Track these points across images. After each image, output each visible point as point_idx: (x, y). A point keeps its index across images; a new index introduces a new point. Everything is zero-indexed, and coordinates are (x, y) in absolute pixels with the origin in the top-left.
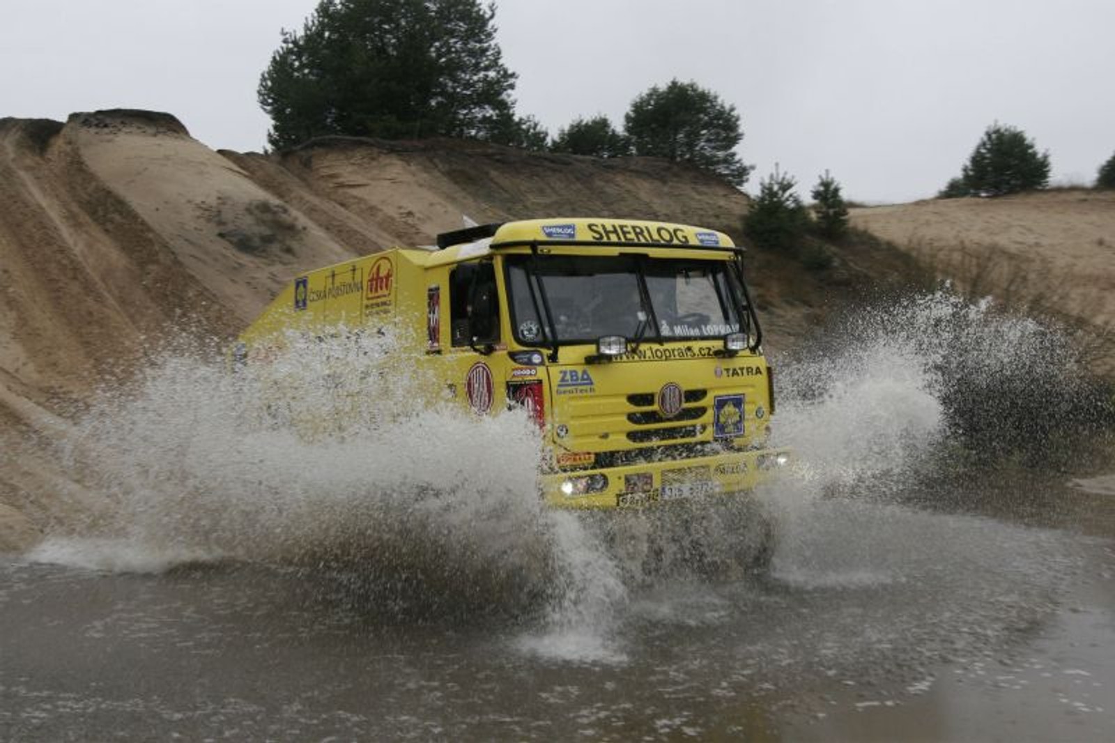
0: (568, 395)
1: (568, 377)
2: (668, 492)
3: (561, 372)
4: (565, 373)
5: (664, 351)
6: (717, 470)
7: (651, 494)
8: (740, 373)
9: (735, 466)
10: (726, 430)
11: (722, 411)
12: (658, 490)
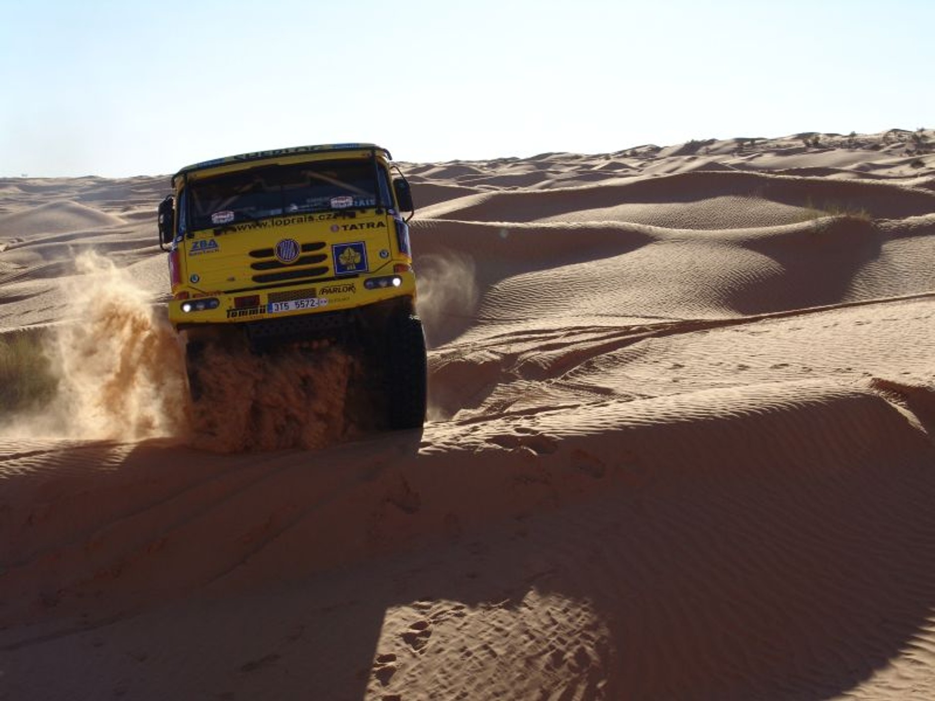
0: (198, 256)
1: (199, 245)
2: (274, 307)
3: (193, 243)
4: (196, 243)
5: (285, 221)
6: (323, 291)
7: (259, 308)
8: (359, 227)
9: (341, 288)
10: (348, 269)
11: (341, 255)
12: (264, 306)
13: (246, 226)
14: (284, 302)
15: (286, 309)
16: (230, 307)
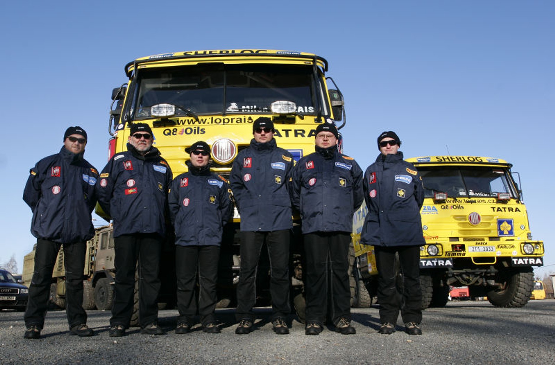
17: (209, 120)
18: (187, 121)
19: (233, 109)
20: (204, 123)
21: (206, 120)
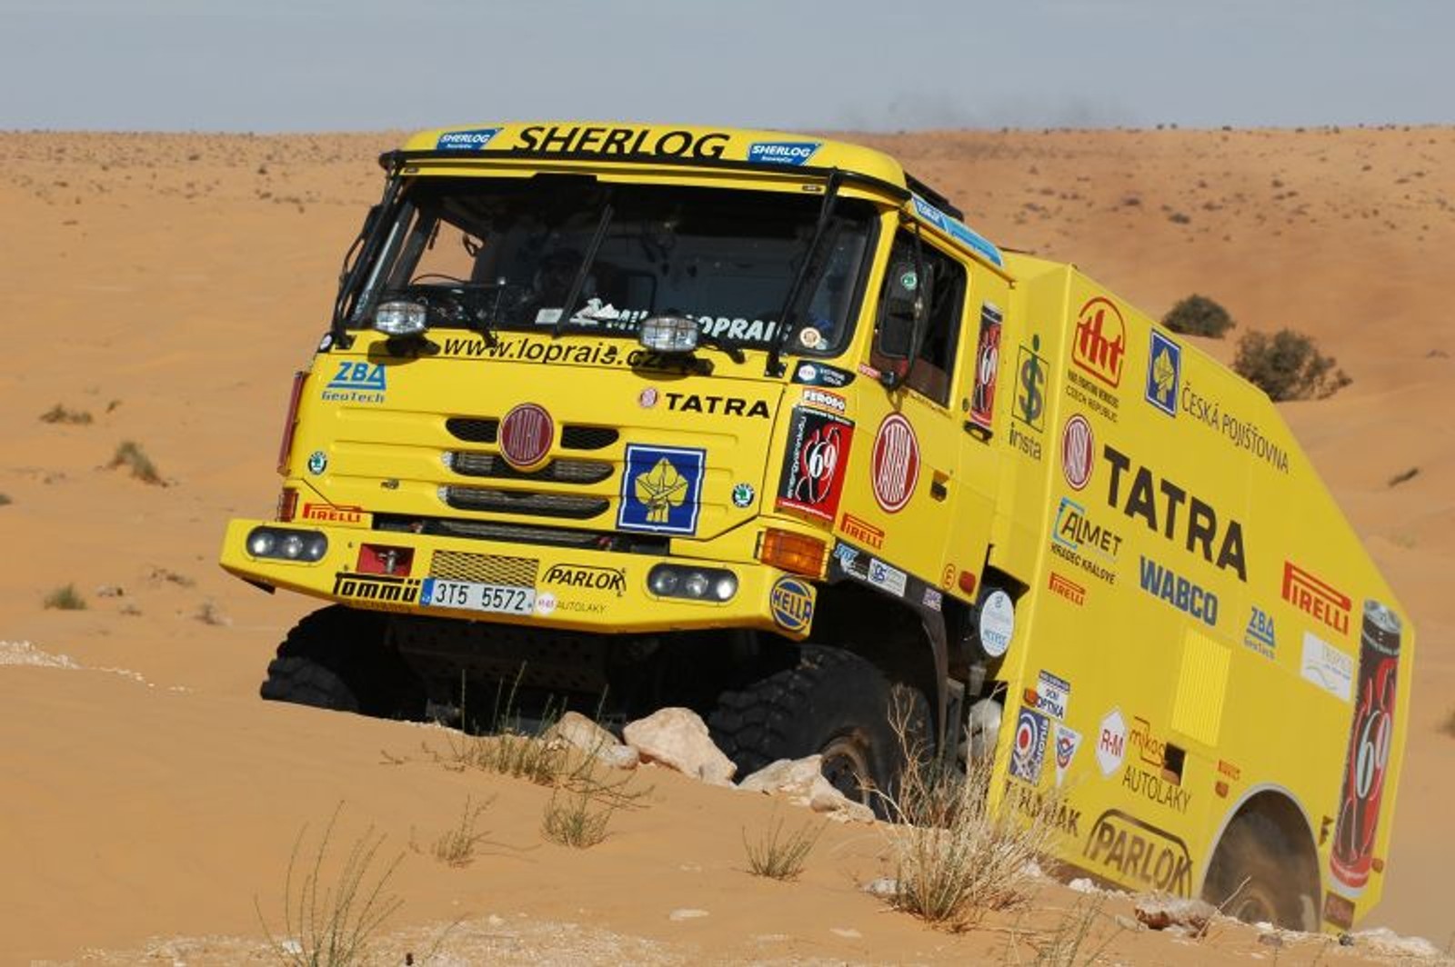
0: (339, 402)
1: (349, 374)
2: (437, 592)
3: (343, 364)
4: (348, 365)
5: (550, 348)
6: (555, 574)
7: (404, 586)
8: (705, 405)
9: (597, 573)
10: (649, 517)
11: (643, 477)
12: (418, 582)
13: (465, 342)
14: (460, 584)
15: (460, 602)
16: (346, 568)
17: (515, 349)
18: (466, 345)
19: (586, 317)
20: (502, 354)
21: (510, 345)
